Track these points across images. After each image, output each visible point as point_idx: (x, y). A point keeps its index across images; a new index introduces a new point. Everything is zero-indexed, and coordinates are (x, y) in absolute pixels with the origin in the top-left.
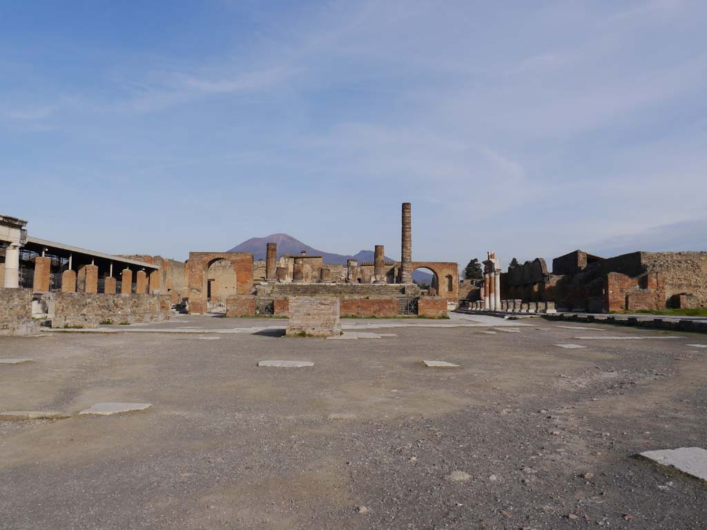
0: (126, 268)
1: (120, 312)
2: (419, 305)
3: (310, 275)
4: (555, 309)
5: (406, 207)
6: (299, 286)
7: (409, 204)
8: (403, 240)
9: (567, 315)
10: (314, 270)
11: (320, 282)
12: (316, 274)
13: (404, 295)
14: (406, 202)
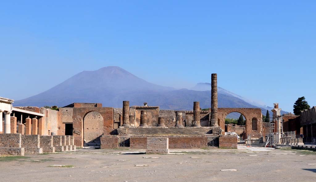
0: (28, 117)
1: (57, 145)
2: (220, 140)
3: (151, 120)
4: (303, 142)
5: (213, 76)
6: (144, 129)
7: (215, 74)
8: (212, 98)
9: (309, 146)
10: (153, 117)
11: (158, 126)
12: (155, 119)
13: (212, 134)
14: (213, 73)
